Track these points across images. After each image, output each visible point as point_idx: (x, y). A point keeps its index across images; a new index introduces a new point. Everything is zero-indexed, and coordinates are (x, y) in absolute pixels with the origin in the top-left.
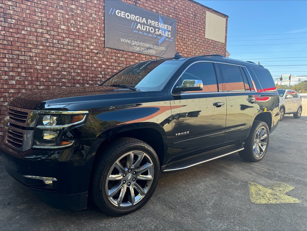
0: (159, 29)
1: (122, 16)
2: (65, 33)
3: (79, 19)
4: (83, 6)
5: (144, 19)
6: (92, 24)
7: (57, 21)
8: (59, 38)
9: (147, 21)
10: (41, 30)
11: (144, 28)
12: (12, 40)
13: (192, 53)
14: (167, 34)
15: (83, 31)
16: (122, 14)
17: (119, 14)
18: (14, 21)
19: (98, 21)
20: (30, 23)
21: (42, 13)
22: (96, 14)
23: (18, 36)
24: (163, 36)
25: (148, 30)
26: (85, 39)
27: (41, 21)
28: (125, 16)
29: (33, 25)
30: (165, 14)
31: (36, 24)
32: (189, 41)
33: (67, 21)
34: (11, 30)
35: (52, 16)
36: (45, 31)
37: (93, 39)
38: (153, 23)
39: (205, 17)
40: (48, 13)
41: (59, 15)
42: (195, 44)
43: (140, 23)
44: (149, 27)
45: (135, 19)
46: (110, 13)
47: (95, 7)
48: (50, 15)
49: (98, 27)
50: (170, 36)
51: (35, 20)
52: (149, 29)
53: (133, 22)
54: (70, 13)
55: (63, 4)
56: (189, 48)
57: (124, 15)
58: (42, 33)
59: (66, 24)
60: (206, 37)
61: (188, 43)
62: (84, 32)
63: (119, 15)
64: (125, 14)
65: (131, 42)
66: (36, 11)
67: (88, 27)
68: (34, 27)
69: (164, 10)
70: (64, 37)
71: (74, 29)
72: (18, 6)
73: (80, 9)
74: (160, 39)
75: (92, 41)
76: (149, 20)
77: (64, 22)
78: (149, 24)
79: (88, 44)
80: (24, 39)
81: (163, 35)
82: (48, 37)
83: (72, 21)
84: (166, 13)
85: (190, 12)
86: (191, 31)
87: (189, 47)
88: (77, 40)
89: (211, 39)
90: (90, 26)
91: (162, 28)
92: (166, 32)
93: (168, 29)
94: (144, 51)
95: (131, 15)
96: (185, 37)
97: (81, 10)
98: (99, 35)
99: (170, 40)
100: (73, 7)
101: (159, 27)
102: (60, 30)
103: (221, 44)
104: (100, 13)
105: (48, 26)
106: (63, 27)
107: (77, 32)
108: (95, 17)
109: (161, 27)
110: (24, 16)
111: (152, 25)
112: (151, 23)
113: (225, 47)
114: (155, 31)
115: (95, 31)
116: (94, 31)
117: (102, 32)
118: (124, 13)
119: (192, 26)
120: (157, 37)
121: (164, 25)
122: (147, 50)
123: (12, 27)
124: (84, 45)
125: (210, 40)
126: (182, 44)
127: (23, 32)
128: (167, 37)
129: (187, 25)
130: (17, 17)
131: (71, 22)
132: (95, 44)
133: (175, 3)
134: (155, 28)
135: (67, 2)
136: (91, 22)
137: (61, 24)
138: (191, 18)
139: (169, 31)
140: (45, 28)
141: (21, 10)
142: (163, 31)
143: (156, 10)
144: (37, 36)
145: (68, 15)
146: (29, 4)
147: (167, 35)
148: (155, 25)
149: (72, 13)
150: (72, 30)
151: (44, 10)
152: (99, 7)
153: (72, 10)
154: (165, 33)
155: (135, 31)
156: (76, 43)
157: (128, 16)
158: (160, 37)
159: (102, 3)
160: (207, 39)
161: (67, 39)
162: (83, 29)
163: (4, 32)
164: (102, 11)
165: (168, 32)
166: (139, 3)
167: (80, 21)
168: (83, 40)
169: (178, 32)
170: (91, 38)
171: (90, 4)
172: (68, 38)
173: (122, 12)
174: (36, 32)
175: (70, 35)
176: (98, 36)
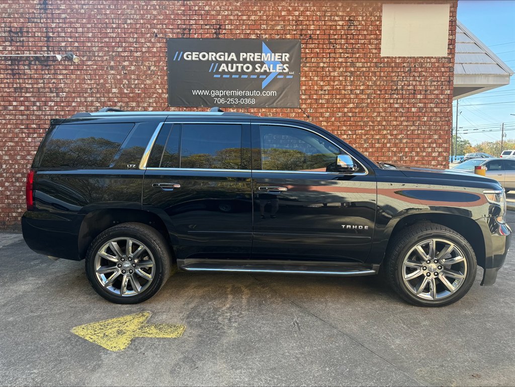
0: (262, 63)
1: (194, 59)
2: (117, 97)
3: (133, 77)
4: (138, 59)
5: (233, 54)
6: (150, 79)
7: (107, 85)
8: (110, 104)
9: (238, 56)
10: (91, 98)
11: (232, 68)
12: (63, 114)
13: (345, 90)
14: (281, 68)
15: (138, 91)
16: (194, 56)
17: (188, 58)
18: (65, 94)
19: (159, 74)
20: (80, 93)
21: (91, 80)
22: (155, 66)
23: (68, 109)
24: (271, 73)
25: (240, 70)
26: (141, 99)
27: (91, 89)
28: (199, 58)
29: (83, 95)
30: (276, 36)
31: (86, 93)
32: (335, 71)
33: (119, 82)
34: (62, 104)
35: (102, 81)
36: (94, 99)
37: (152, 98)
38: (250, 56)
39: (380, 17)
40: (97, 78)
41: (109, 78)
42: (351, 72)
43: (224, 62)
44: (242, 65)
45: (215, 58)
46: (174, 60)
47: (155, 57)
48: (99, 79)
49: (159, 81)
50: (287, 70)
51: (84, 89)
52: (242, 67)
53: (213, 64)
54: (122, 72)
55: (115, 63)
56: (336, 83)
57: (197, 56)
58: (92, 102)
59: (118, 86)
60: (382, 55)
61: (332, 74)
62: (140, 92)
63: (190, 59)
64: (199, 55)
65: (210, 93)
66: (86, 78)
67: (145, 85)
68: (84, 97)
69: (274, 30)
70: (116, 102)
71: (127, 90)
72: (68, 78)
73: (134, 64)
74: (265, 79)
75: (151, 101)
76: (241, 54)
77: (115, 84)
78: (241, 59)
79: (146, 105)
80: (74, 111)
81: (271, 71)
82: (99, 105)
83: (125, 81)
84: (278, 35)
85: (337, 18)
86: (341, 51)
87: (334, 81)
88: (132, 103)
89: (397, 56)
90: (148, 82)
91: (269, 60)
92: (278, 65)
93: (282, 59)
94: (233, 102)
95: (208, 54)
96: (325, 65)
97: (136, 65)
98: (160, 91)
99: (288, 77)
100: (126, 63)
101: (262, 60)
102: (110, 95)
103: (433, 60)
104: (161, 63)
105: (98, 92)
106: (114, 90)
107: (132, 93)
108: (155, 69)
109: (266, 59)
110: (74, 87)
111: (248, 60)
112: (246, 58)
113: (450, 65)
114: (254, 68)
115: (155, 87)
116: (153, 87)
117: (164, 86)
118: (198, 53)
119: (343, 41)
120: (258, 77)
121: (273, 54)
122: (239, 100)
123: (64, 100)
124: (140, 108)
125: (396, 58)
126: (316, 78)
127: (74, 104)
128: (280, 74)
129: (330, 43)
130: (67, 89)
131: (124, 83)
132: (154, 104)
133: (297, 13)
134: (253, 63)
135: (118, 59)
136: (150, 77)
137: (112, 88)
138: (338, 27)
139: (283, 63)
140: (94, 96)
141: (71, 81)
142: (272, 66)
143: (257, 34)
144: (87, 106)
145: (120, 74)
146: (79, 73)
147: (279, 69)
148: (254, 58)
149: (125, 72)
150: (125, 91)
151: (93, 76)
152: (159, 56)
153: (124, 67)
154: (275, 68)
155: (215, 76)
156: (131, 107)
157: (204, 56)
158: (264, 77)
159: (163, 48)
160: (388, 57)
161: (119, 104)
162: (139, 88)
163: (56, 107)
164: (164, 59)
165: (282, 65)
166: (224, 32)
167: (135, 80)
168: (138, 102)
169: (306, 60)
170: (150, 97)
171: (147, 55)
172: (120, 102)
173: (194, 53)
174: (86, 102)
175: (123, 99)
176: (158, 93)
